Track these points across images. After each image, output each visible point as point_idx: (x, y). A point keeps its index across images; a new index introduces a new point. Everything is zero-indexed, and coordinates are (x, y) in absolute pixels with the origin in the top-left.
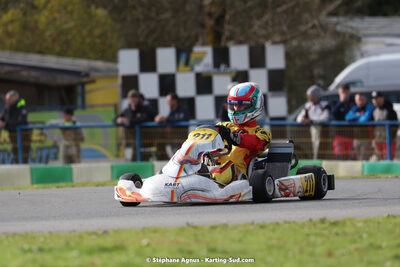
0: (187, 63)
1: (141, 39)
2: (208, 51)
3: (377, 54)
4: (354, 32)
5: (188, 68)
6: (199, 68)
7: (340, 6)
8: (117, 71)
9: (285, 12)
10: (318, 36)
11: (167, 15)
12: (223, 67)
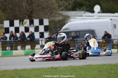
0: (22, 24)
1: (10, 18)
2: (28, 21)
3: (74, 21)
4: (67, 15)
5: (23, 25)
6: (25, 25)
7: (64, 8)
8: (4, 26)
9: (49, 10)
10: (58, 16)
11: (17, 11)
12: (32, 25)
